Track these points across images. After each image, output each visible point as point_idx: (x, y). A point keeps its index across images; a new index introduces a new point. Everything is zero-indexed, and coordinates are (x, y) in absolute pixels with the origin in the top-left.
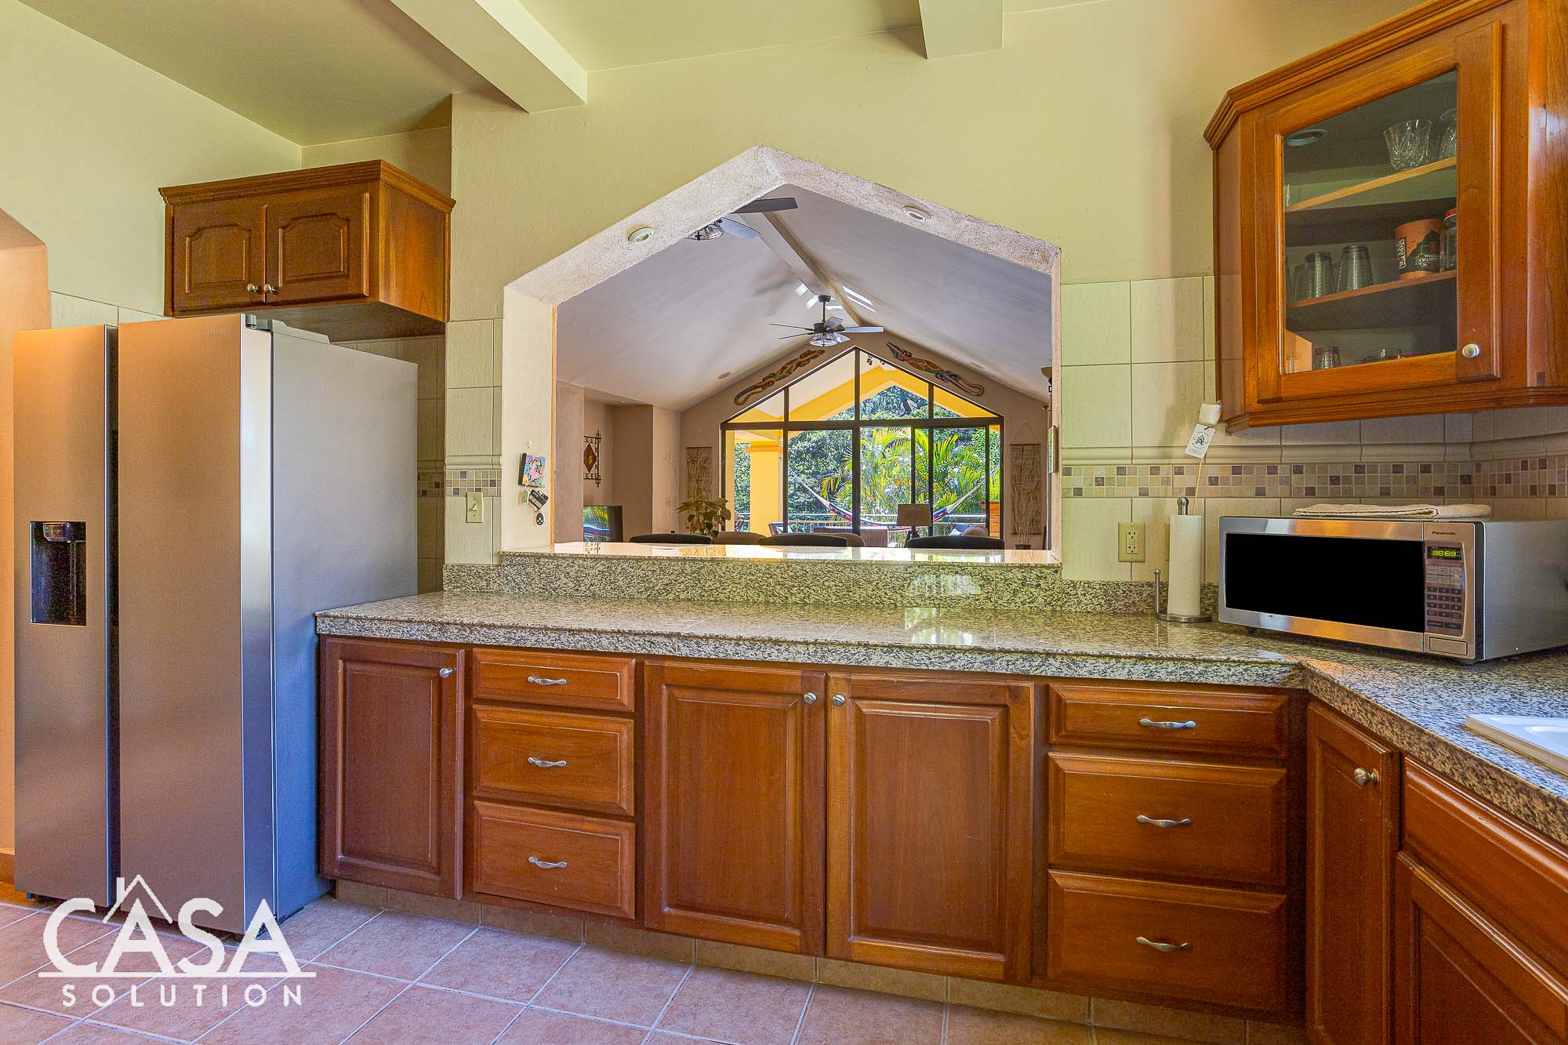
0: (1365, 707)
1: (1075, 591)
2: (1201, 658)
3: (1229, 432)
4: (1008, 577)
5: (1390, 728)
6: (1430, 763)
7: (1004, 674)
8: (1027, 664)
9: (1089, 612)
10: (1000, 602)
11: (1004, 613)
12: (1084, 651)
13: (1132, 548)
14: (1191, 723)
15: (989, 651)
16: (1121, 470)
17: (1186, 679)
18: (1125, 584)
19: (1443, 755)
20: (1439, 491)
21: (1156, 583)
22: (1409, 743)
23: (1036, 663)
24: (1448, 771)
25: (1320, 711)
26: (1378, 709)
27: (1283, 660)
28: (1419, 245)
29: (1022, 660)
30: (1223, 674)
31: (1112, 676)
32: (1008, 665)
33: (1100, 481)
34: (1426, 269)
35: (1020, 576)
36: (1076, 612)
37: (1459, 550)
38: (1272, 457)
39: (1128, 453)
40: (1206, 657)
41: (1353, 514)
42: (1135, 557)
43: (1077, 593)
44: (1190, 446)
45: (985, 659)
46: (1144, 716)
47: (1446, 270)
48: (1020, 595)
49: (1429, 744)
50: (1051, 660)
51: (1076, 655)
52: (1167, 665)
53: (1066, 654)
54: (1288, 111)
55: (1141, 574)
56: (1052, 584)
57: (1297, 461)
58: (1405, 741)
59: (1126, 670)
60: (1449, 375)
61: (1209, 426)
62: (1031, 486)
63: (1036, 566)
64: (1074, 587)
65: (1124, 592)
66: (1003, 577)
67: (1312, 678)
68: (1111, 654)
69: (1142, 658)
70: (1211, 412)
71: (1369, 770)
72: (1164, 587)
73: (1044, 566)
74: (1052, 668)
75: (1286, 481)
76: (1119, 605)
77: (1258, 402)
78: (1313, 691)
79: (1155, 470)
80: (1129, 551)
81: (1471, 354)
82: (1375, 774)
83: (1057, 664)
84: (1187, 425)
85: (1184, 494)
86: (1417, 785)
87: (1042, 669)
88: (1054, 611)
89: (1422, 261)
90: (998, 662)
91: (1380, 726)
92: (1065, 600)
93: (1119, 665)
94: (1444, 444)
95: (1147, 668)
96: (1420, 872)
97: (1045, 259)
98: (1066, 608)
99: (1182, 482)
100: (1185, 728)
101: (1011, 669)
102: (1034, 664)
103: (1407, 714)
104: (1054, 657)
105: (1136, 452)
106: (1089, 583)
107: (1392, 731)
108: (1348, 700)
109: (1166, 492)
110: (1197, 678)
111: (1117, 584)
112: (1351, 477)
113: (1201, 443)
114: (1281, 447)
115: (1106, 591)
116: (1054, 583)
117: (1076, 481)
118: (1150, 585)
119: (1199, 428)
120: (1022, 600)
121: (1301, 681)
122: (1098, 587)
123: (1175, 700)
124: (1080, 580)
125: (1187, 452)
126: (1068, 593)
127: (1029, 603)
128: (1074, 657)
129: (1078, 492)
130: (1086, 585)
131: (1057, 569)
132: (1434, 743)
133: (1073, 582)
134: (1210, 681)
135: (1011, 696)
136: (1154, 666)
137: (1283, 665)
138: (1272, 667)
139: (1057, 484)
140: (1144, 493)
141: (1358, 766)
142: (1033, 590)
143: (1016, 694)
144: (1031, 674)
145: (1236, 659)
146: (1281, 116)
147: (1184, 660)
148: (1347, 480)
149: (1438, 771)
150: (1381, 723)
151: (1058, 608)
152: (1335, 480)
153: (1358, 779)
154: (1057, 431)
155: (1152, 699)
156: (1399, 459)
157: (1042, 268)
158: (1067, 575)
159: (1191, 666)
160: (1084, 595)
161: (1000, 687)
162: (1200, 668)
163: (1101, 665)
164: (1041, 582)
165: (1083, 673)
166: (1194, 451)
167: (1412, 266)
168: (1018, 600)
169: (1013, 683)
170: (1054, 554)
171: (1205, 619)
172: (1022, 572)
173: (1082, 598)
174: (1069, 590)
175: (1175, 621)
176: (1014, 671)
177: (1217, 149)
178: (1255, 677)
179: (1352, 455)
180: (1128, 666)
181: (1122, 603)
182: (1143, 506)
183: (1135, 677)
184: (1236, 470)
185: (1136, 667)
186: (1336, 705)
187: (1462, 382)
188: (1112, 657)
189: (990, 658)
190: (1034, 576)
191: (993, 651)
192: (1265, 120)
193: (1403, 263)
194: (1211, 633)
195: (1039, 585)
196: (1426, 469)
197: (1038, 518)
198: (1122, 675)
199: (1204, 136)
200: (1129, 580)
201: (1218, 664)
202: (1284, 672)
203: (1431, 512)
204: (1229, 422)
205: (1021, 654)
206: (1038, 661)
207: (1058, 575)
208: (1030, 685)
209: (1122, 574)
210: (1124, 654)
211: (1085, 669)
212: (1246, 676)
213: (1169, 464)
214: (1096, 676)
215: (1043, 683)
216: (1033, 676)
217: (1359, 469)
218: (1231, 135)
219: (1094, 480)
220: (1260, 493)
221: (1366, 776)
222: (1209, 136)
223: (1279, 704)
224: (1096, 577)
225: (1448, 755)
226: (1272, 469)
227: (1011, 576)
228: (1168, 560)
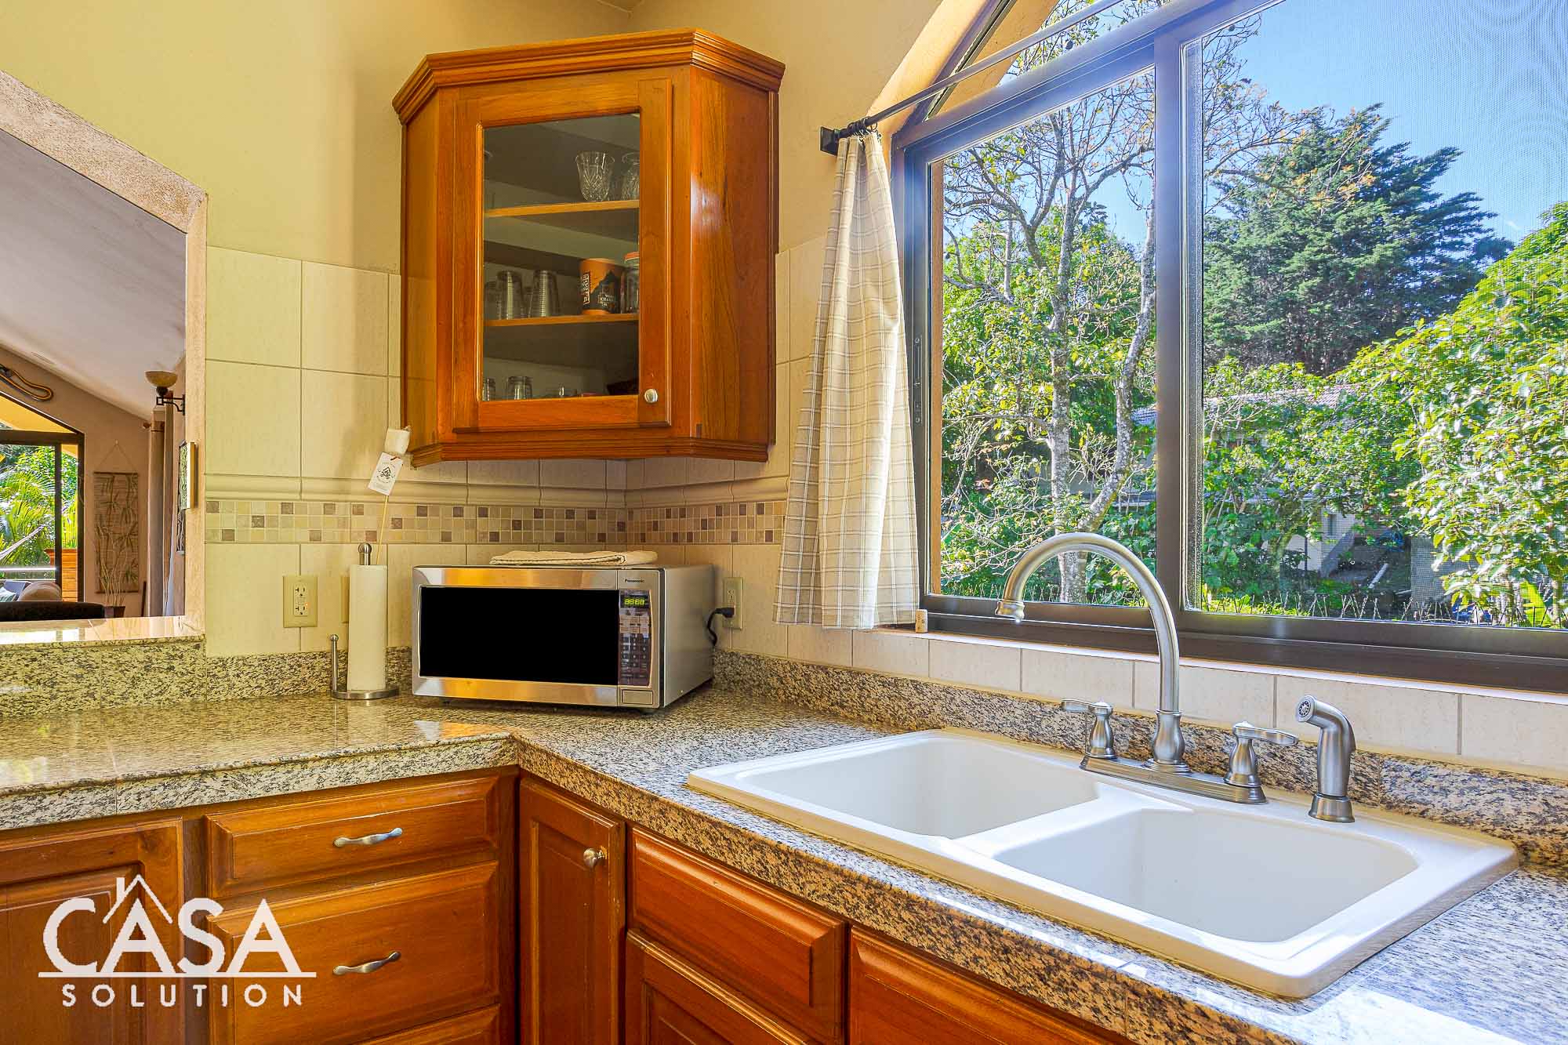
0: (588, 778)
1: (225, 672)
2: (408, 746)
3: (414, 465)
4: (122, 660)
5: (617, 799)
6: (661, 831)
7: (135, 814)
8: (171, 793)
9: (244, 699)
10: (109, 698)
11: (118, 714)
12: (258, 760)
13: (301, 610)
14: (397, 831)
15: (106, 783)
16: (286, 507)
17: (390, 776)
18: (292, 656)
19: (675, 821)
20: (602, 538)
21: (332, 651)
22: (638, 813)
23: (186, 789)
24: (680, 838)
25: (535, 788)
26: (603, 778)
27: (494, 735)
28: (601, 282)
29: (162, 787)
30: (431, 762)
31: (297, 789)
32: (139, 800)
33: (258, 521)
34: (606, 309)
35: (141, 657)
36: (226, 700)
37: (646, 597)
38: (458, 496)
39: (296, 484)
40: (413, 744)
41: (550, 562)
42: (306, 621)
43: (227, 675)
44: (374, 480)
45: (98, 797)
46: (339, 834)
47: (625, 312)
48: (143, 684)
49: (660, 811)
50: (209, 781)
51: (247, 767)
52: (368, 762)
53: (232, 769)
54: (490, 101)
55: (314, 642)
56: (191, 665)
57: (482, 502)
58: (634, 812)
59: (316, 777)
60: (632, 418)
61: (396, 457)
62: (125, 529)
63: (167, 641)
64: (224, 666)
65: (292, 667)
66: (114, 661)
67: (524, 750)
68: (294, 758)
69: (335, 758)
70: (400, 440)
71: (597, 850)
72: (344, 656)
73: (179, 641)
74: (211, 792)
75: (472, 525)
76: (285, 684)
77: (453, 431)
78: (525, 766)
79: (329, 508)
80: (298, 613)
81: (651, 399)
82: (603, 853)
83: (218, 785)
84: (367, 452)
85: (363, 539)
86: (648, 857)
87: (194, 796)
88: (194, 702)
89: (603, 301)
90: (122, 797)
91: (605, 798)
92: (211, 685)
93: (307, 771)
94: (606, 490)
95: (342, 770)
96: (652, 949)
97: (181, 206)
98: (211, 697)
99: (362, 524)
100: (391, 838)
101: (146, 804)
102: (181, 791)
103: (634, 780)
104: (213, 776)
105: (307, 485)
106: (244, 659)
107: (620, 802)
108: (568, 773)
109: (342, 535)
110: (402, 772)
111: (283, 658)
112: (531, 521)
113: (388, 476)
114: (467, 486)
115: (267, 668)
116: (194, 663)
117: (225, 520)
118: (323, 655)
119: (385, 458)
120: (145, 691)
121: (512, 756)
122: (256, 664)
123: (377, 804)
124: (232, 656)
125: (371, 486)
126: (214, 675)
127: (157, 695)
128: (244, 771)
129: (229, 536)
130: (241, 662)
131: (198, 644)
132: (666, 808)
133: (221, 660)
134: (418, 773)
135: (145, 847)
136: (351, 766)
137: (495, 740)
138: (483, 744)
139: (196, 523)
140: (315, 538)
141: (586, 848)
142: (161, 676)
143: (152, 842)
144: (177, 806)
145: (447, 741)
146: (484, 105)
147: (386, 751)
148: (528, 525)
149: (670, 839)
150: (607, 795)
151: (201, 698)
152: (517, 525)
153: (588, 861)
154: (196, 450)
155: (350, 809)
156: (570, 504)
157: (175, 219)
158: (214, 650)
159: (395, 758)
160: (238, 676)
161: (126, 836)
162: (406, 759)
163: (281, 776)
164: (175, 663)
165: (258, 791)
166: (379, 486)
167: (594, 304)
168: (139, 692)
169: (149, 826)
170: (189, 622)
171: (393, 693)
172: (145, 652)
173: (235, 680)
174: (216, 671)
175: (357, 698)
176: (150, 806)
177: (408, 124)
178: (466, 760)
179: (532, 498)
180: (318, 771)
181: (289, 681)
182: (315, 553)
183: (327, 785)
184: (422, 511)
185: (329, 771)
186: (553, 779)
187: (643, 427)
188: (296, 762)
189: (109, 793)
190: (163, 656)
191: (113, 783)
192: (466, 104)
193: (587, 299)
194: (405, 710)
195: (171, 668)
196: (592, 515)
197: (134, 571)
198: (309, 784)
199: (394, 104)
200: (296, 650)
201: (427, 750)
202: (496, 748)
203: (619, 559)
204: (418, 453)
205: (160, 780)
206: (188, 785)
207: (199, 652)
208: (176, 824)
209: (288, 643)
210: (313, 756)
211: (259, 785)
212: (457, 761)
213: (346, 501)
214: (275, 792)
215: (194, 817)
216: (182, 808)
217: (538, 513)
218: (425, 110)
219: (251, 518)
220: (446, 538)
221: (596, 856)
222: (400, 105)
223: (492, 785)
224: (252, 649)
225: (680, 820)
226: (458, 511)
227: (127, 657)
228: (348, 622)
